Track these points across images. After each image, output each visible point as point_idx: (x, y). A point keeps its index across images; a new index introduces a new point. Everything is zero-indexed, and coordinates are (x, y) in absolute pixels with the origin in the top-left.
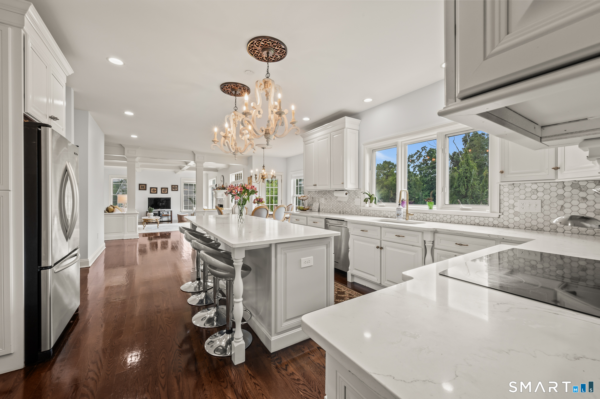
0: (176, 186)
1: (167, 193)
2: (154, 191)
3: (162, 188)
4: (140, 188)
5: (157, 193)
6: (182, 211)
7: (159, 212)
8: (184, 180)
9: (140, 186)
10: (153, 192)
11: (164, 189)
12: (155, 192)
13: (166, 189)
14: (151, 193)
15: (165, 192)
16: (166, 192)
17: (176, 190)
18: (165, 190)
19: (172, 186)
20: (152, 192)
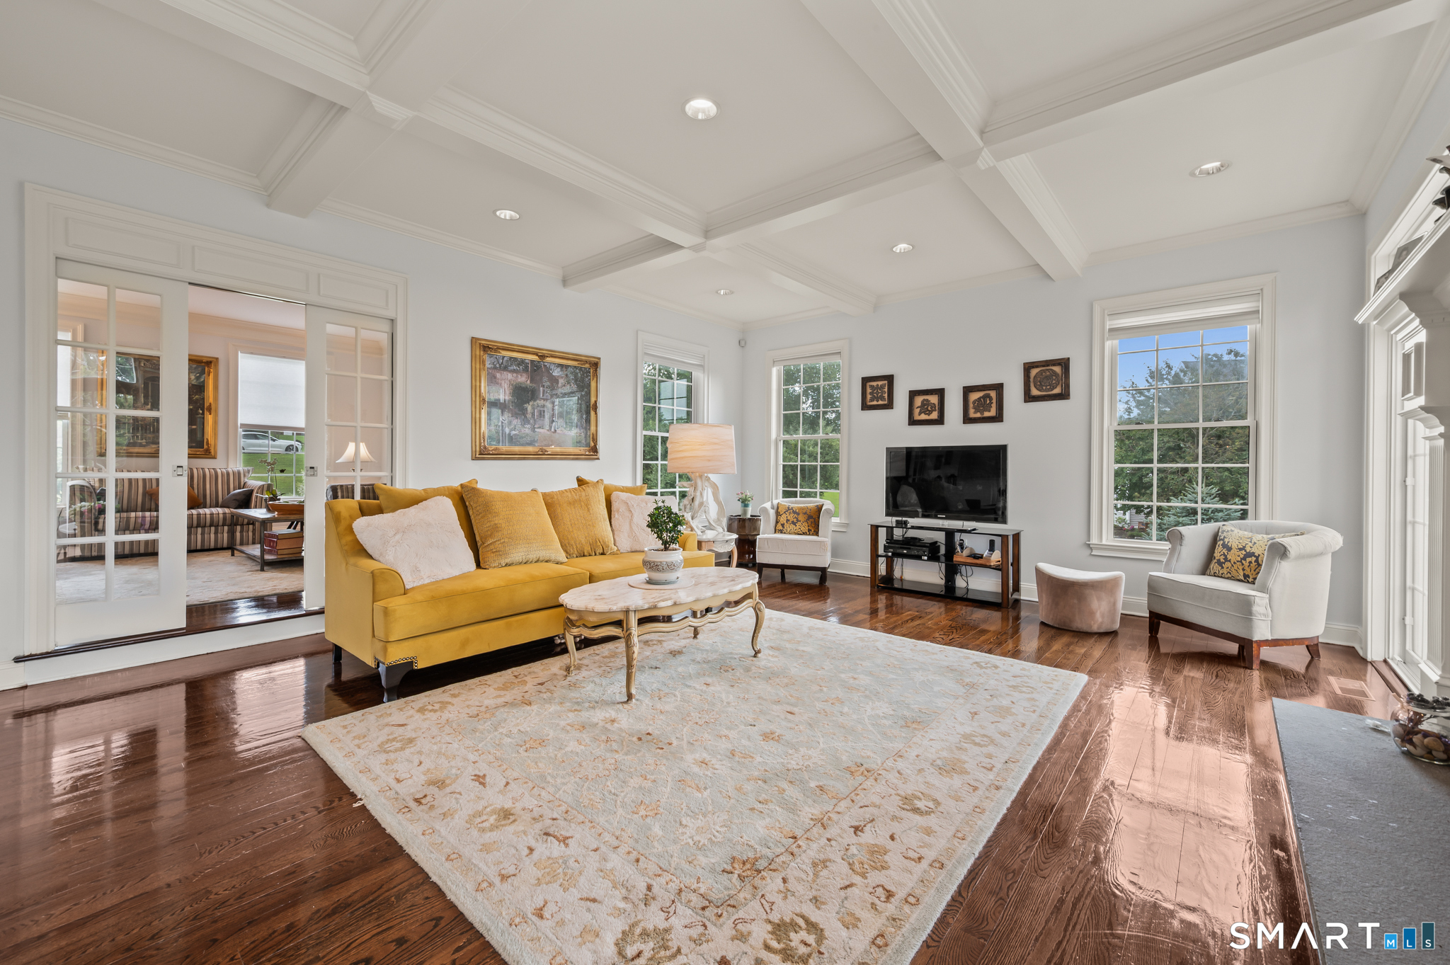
0: (1057, 369)
1: (998, 418)
2: (926, 407)
3: (968, 390)
4: (869, 397)
5: (940, 421)
6: (1094, 540)
7: (950, 534)
8: (1114, 315)
9: (869, 390)
10: (923, 417)
11: (980, 394)
12: (934, 415)
13: (993, 394)
14: (912, 422)
15: (987, 414)
16: (992, 413)
17: (1057, 391)
18: (985, 397)
19: (1028, 367)
20: (917, 417)
